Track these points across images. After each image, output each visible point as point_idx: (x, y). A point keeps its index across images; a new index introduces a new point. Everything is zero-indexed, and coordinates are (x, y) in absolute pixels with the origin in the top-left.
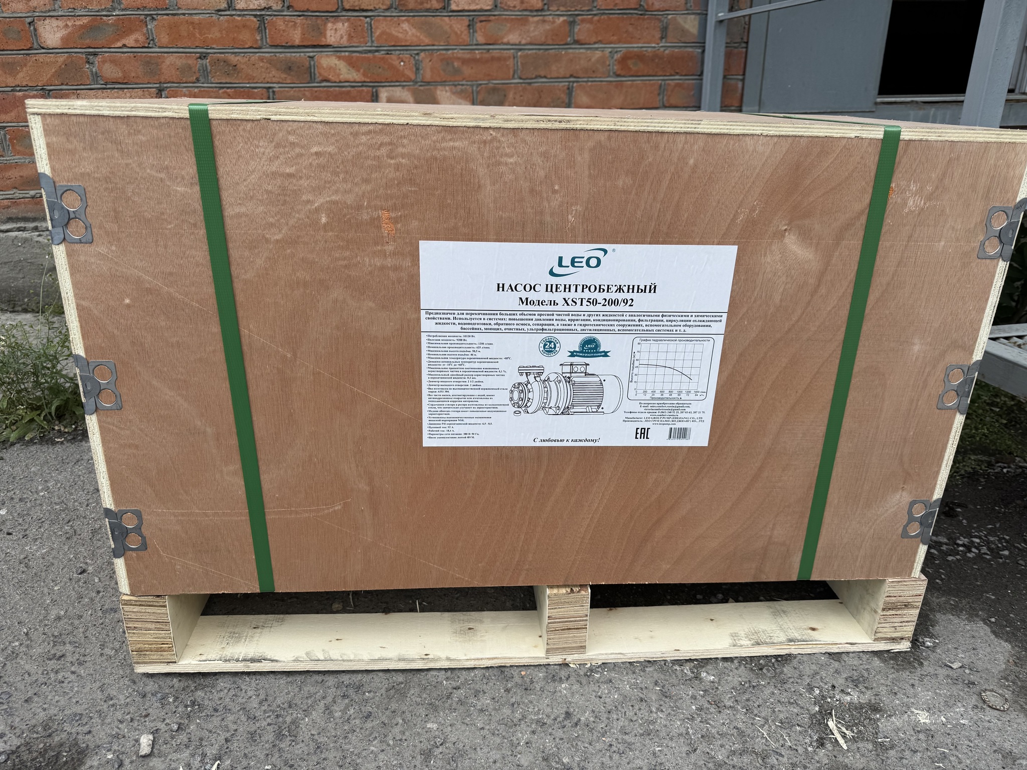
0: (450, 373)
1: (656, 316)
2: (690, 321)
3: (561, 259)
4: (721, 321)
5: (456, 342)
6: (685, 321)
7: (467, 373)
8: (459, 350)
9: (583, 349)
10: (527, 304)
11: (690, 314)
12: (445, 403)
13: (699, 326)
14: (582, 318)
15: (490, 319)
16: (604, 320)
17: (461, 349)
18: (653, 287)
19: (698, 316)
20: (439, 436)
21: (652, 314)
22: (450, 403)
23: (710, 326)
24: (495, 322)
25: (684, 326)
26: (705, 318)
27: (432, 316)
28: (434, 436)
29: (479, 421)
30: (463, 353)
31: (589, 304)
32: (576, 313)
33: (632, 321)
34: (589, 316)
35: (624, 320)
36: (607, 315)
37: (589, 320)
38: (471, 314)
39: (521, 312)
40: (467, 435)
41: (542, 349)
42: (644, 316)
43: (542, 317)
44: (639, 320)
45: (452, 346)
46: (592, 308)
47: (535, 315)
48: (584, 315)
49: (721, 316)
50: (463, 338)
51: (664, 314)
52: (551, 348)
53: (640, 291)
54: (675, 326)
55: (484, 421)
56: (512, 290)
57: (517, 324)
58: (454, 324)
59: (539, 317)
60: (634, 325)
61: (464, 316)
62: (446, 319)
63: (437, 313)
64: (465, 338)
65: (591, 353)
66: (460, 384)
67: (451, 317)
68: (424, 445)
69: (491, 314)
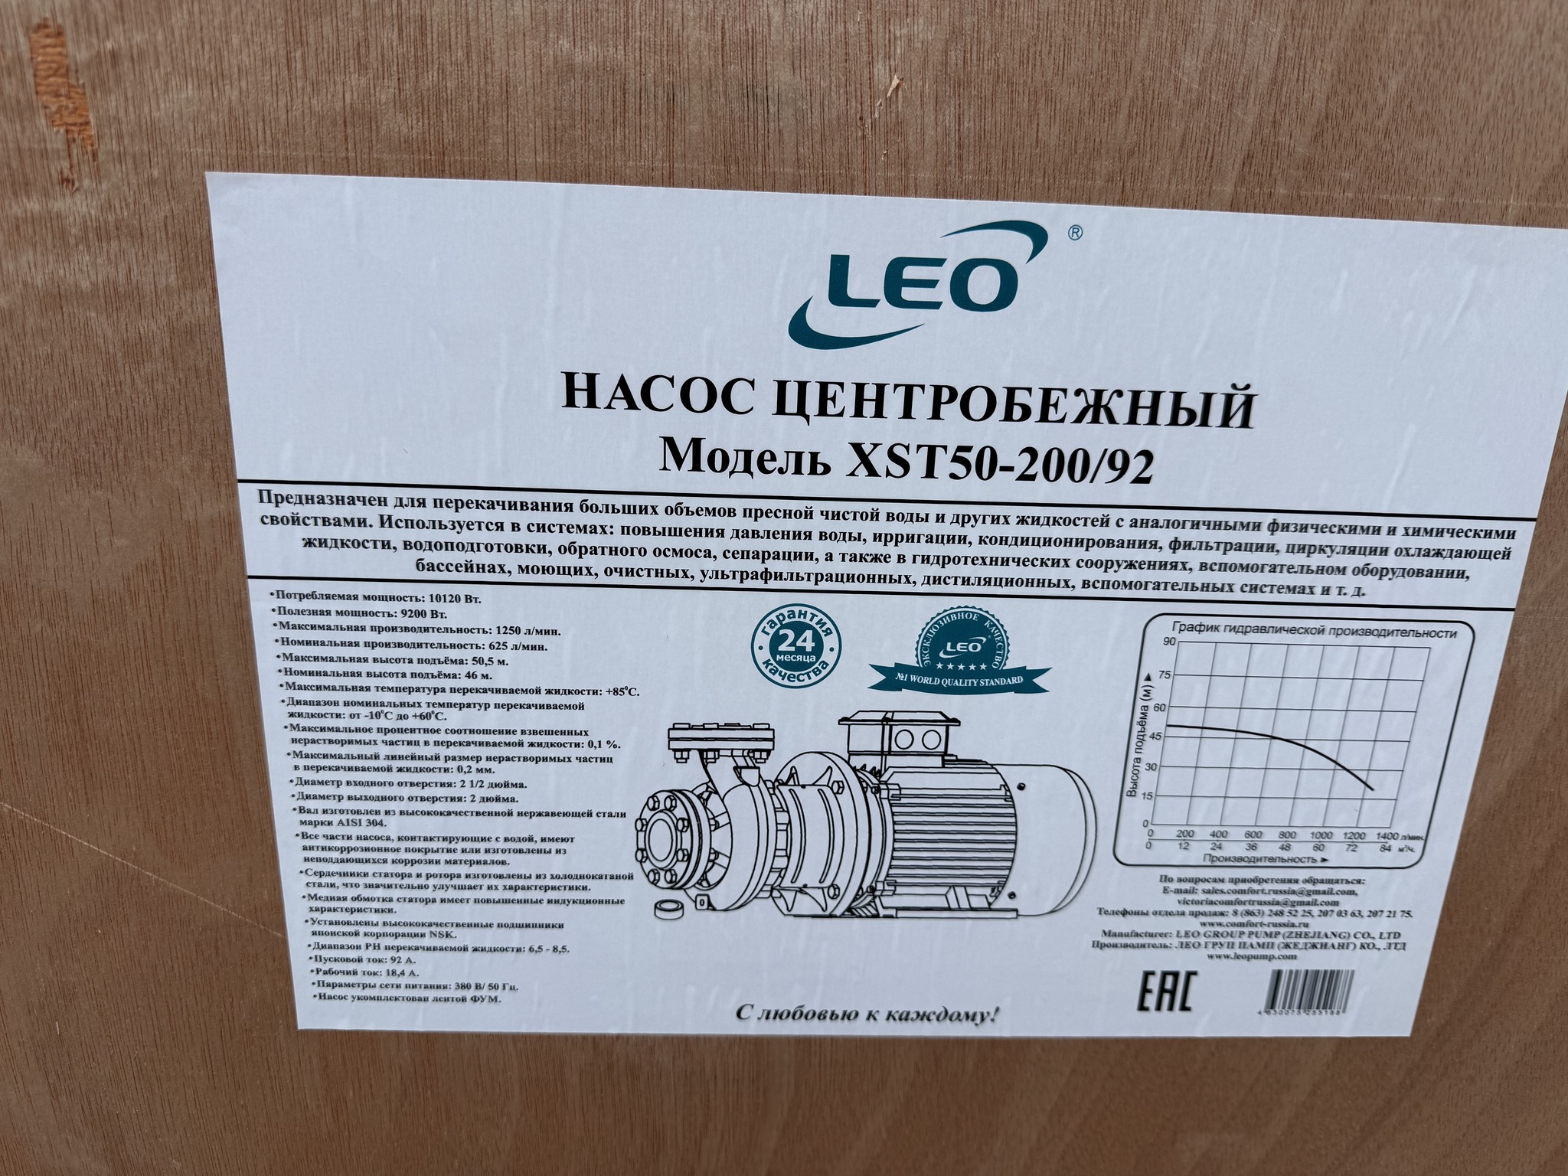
0: (384, 750)
1: (1245, 526)
2: (1385, 551)
3: (840, 266)
4: (1507, 555)
5: (400, 621)
6: (1363, 551)
7: (453, 751)
8: (416, 654)
9: (935, 658)
10: (696, 467)
11: (1384, 523)
12: (369, 868)
13: (1419, 573)
14: (932, 528)
15: (541, 528)
16: (1025, 541)
17: (423, 653)
18: (1238, 401)
19: (1417, 532)
20: (358, 992)
21: (1232, 518)
22: (389, 868)
23: (1461, 574)
24: (565, 539)
25: (1358, 571)
26: (1446, 543)
27: (286, 510)
28: (338, 992)
29: (515, 938)
30: (434, 669)
31: (960, 470)
32: (906, 508)
33: (1143, 544)
34: (962, 520)
35: (1110, 543)
36: (1036, 521)
37: (963, 539)
38: (459, 505)
39: (672, 501)
40: (470, 992)
41: (764, 655)
42: (1196, 525)
43: (763, 524)
44: (1175, 545)
45: (385, 637)
46: (973, 487)
47: (731, 512)
48: (940, 518)
49: (1512, 535)
50: (428, 606)
51: (1282, 519)
52: (801, 651)
53: (1183, 416)
54: (1321, 570)
55: (534, 937)
56: (632, 406)
57: (658, 552)
58: (386, 545)
59: (749, 524)
60: (1152, 565)
61: (428, 513)
62: (350, 522)
63: (310, 499)
64: (439, 607)
65: (967, 674)
66: (428, 792)
67: (372, 514)
68: (300, 1027)
69: (546, 507)
